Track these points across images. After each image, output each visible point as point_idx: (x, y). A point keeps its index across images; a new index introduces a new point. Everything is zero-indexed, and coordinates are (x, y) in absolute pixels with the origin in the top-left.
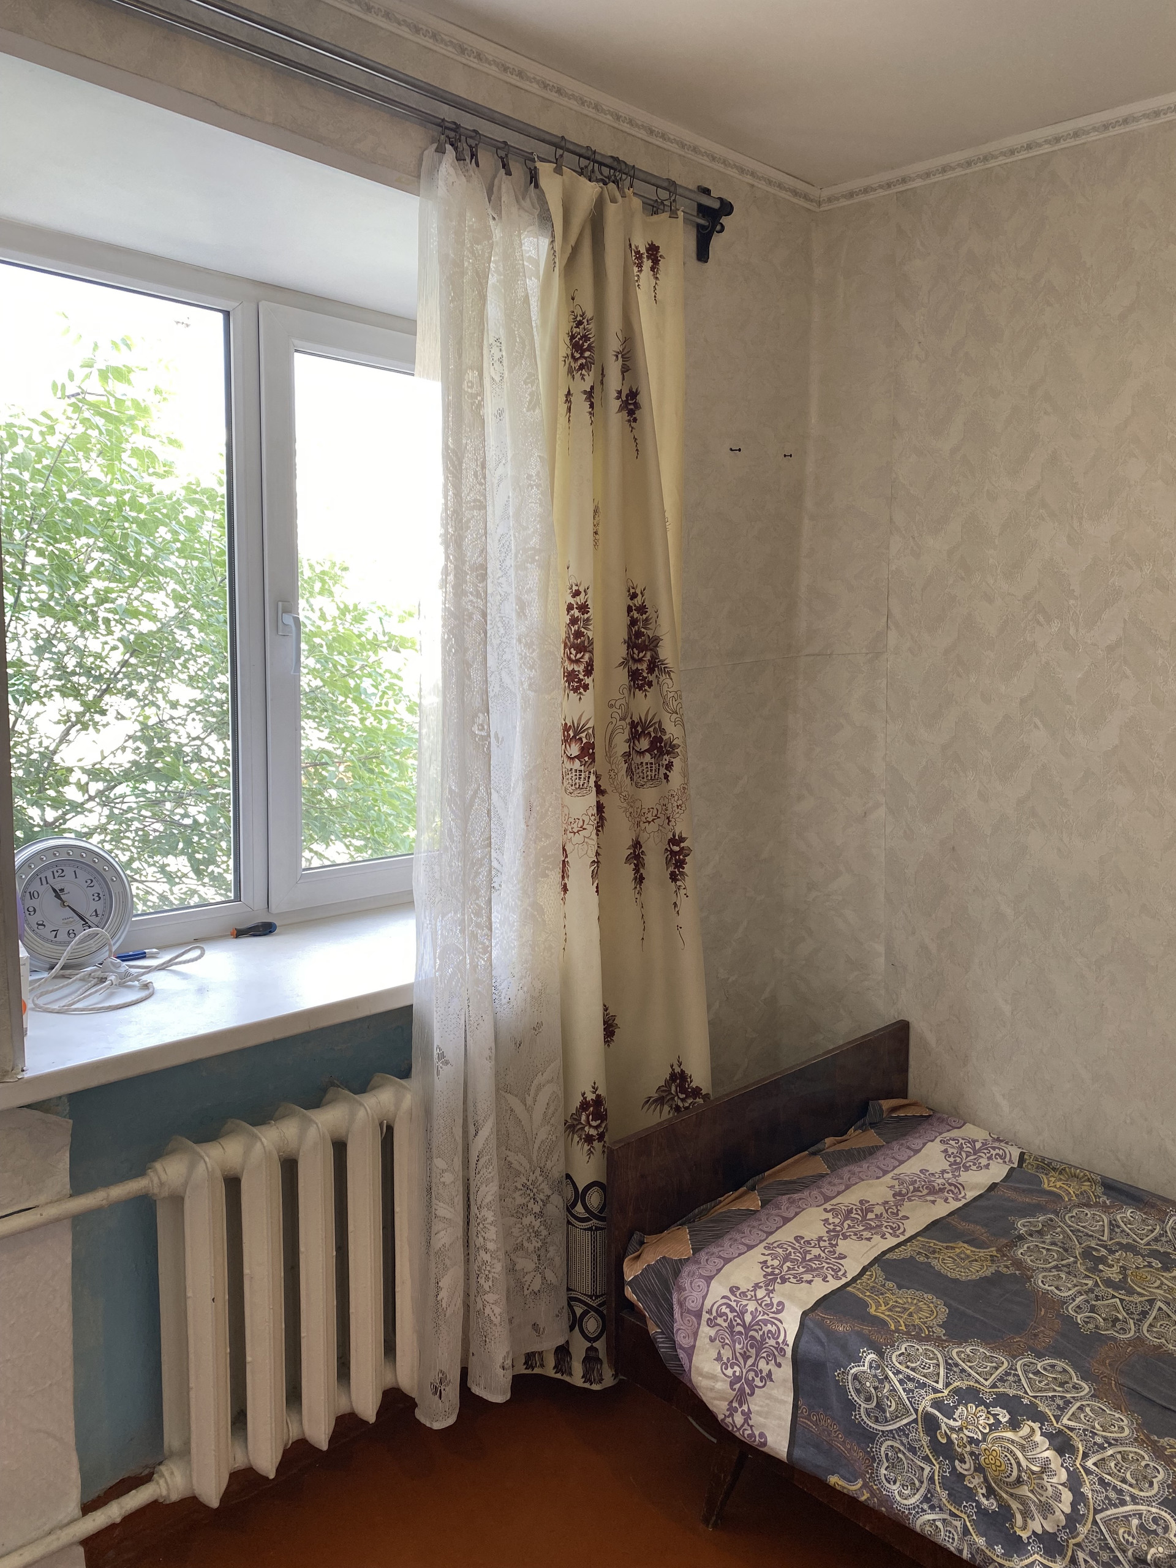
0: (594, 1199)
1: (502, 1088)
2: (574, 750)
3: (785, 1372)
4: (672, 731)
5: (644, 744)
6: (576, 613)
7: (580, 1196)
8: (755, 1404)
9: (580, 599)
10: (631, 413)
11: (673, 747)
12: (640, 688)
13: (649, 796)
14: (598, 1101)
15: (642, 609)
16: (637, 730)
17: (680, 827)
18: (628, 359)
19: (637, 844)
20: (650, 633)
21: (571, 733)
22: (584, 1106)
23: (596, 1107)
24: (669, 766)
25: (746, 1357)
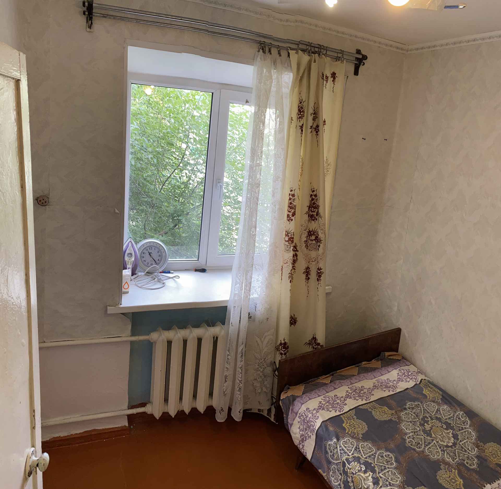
2: (286, 239)
3: (314, 437)
4: (321, 236)
5: (313, 238)
6: (291, 196)
7: (277, 369)
8: (306, 443)
9: (293, 193)
10: (317, 132)
11: (321, 240)
12: (313, 220)
13: (313, 254)
14: (285, 343)
15: (316, 196)
16: (310, 233)
17: (321, 265)
18: (316, 115)
19: (308, 268)
20: (318, 203)
21: (286, 233)
22: (281, 344)
23: (285, 345)
24: (319, 246)
25: (306, 430)
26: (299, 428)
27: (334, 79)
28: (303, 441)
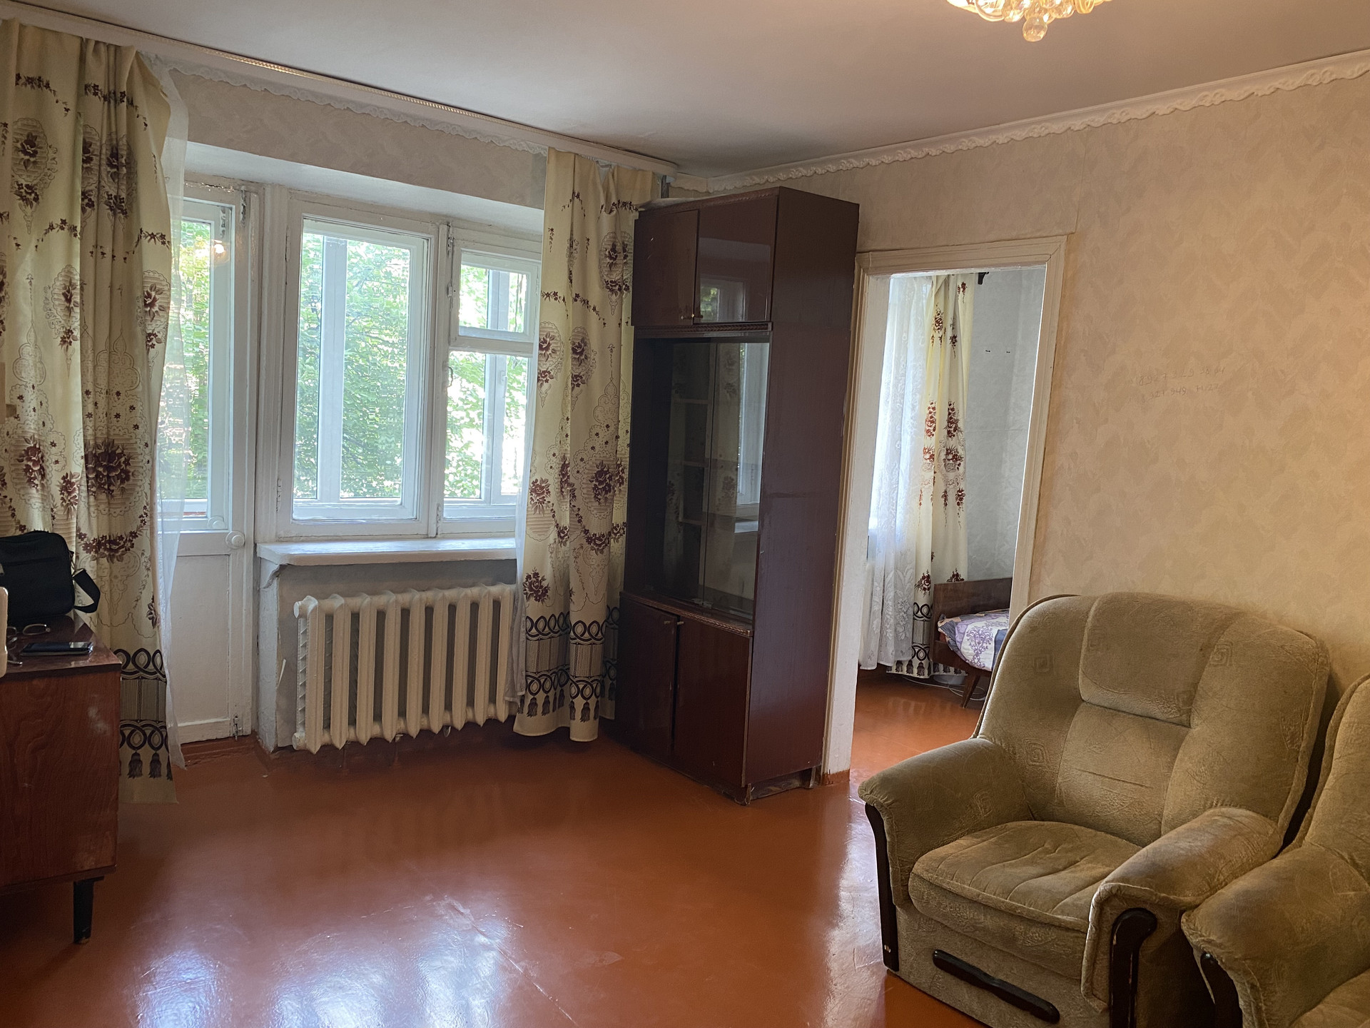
0: (925, 610)
1: (896, 568)
2: (928, 456)
3: (992, 646)
4: (961, 452)
5: (950, 457)
6: (931, 410)
7: (920, 609)
8: (982, 656)
9: (933, 406)
10: (954, 343)
11: (961, 458)
12: (950, 437)
13: (951, 475)
14: (928, 576)
15: (953, 409)
16: (948, 452)
17: (962, 486)
18: (954, 326)
19: (946, 492)
20: (955, 418)
21: (926, 451)
22: (924, 578)
23: (927, 579)
24: (959, 465)
26: (970, 645)
27: (964, 289)
28: (977, 655)
